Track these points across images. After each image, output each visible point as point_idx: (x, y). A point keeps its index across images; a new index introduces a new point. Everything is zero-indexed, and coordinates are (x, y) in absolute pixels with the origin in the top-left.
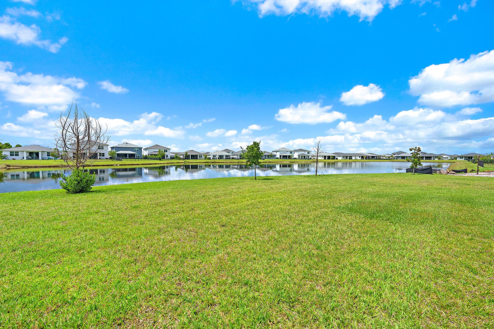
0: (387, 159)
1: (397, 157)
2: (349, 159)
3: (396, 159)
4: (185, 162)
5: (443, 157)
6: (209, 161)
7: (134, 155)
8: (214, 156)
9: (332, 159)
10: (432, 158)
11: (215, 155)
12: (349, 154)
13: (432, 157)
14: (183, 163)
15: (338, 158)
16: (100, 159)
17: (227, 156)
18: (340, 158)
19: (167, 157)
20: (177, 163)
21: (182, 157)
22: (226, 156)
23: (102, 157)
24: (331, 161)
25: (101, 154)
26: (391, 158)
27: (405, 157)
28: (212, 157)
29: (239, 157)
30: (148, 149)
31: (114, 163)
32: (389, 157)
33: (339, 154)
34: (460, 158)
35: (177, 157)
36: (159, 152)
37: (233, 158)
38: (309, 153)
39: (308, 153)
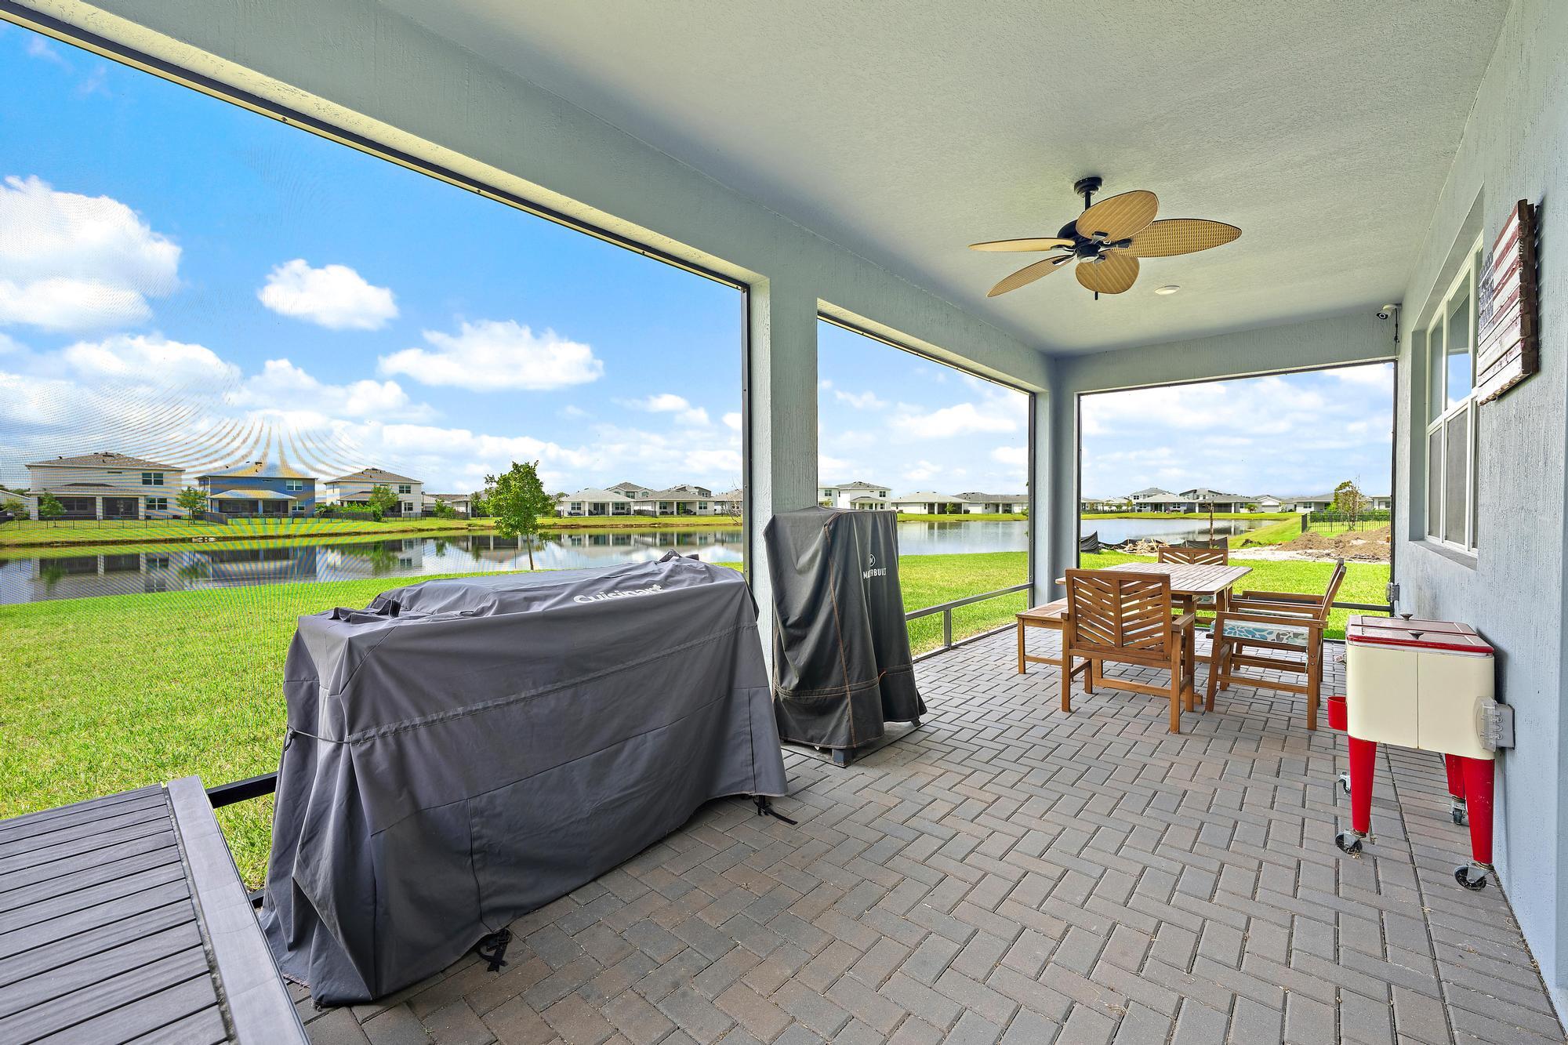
0: (1112, 512)
1: (1141, 504)
2: (1005, 511)
3: (1139, 511)
4: (470, 525)
5: (1263, 504)
6: (557, 520)
7: (286, 502)
8: (577, 506)
9: (950, 513)
10: (1233, 508)
11: (579, 504)
12: (1004, 497)
13: (1233, 505)
14: (462, 529)
15: (969, 508)
16: (148, 518)
17: (617, 506)
18: (976, 510)
19: (411, 509)
20: (440, 529)
21: (462, 509)
22: (617, 504)
23: (156, 512)
24: (948, 518)
25: (153, 501)
26: (1124, 508)
27: (1161, 505)
28: (565, 508)
29: (657, 509)
30: (341, 484)
31: (194, 532)
32: (1119, 506)
33: (973, 498)
34: (1304, 507)
35: (442, 509)
36: (376, 492)
37: (640, 513)
38: (884, 496)
39: (882, 494)
